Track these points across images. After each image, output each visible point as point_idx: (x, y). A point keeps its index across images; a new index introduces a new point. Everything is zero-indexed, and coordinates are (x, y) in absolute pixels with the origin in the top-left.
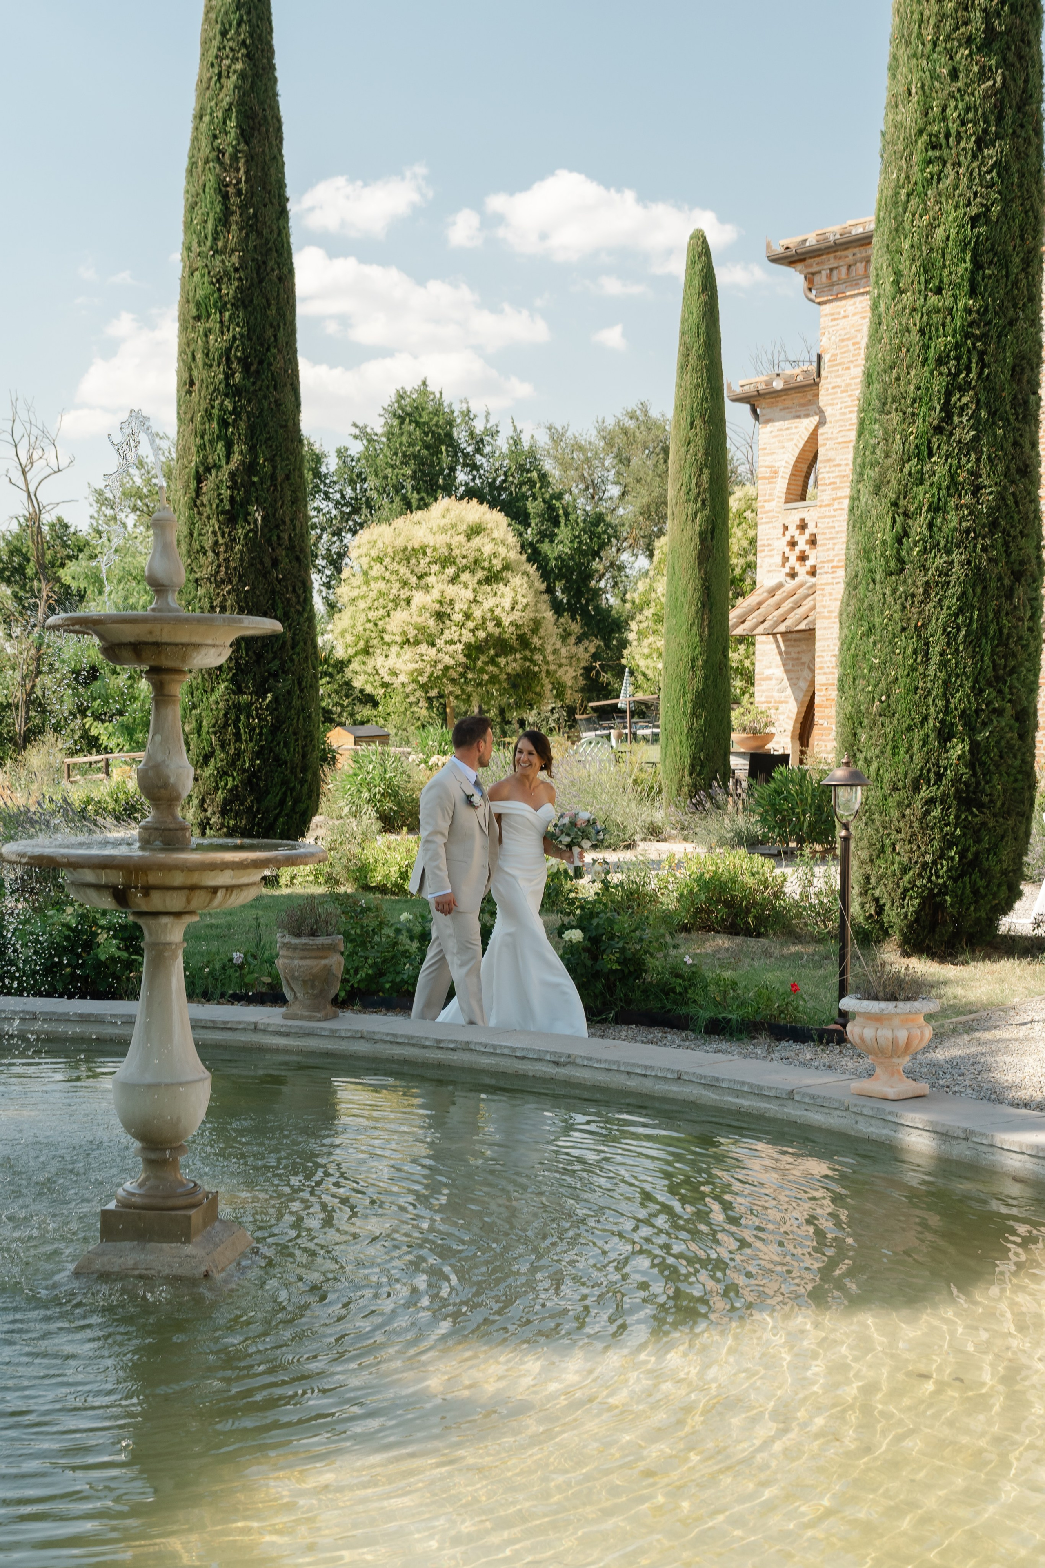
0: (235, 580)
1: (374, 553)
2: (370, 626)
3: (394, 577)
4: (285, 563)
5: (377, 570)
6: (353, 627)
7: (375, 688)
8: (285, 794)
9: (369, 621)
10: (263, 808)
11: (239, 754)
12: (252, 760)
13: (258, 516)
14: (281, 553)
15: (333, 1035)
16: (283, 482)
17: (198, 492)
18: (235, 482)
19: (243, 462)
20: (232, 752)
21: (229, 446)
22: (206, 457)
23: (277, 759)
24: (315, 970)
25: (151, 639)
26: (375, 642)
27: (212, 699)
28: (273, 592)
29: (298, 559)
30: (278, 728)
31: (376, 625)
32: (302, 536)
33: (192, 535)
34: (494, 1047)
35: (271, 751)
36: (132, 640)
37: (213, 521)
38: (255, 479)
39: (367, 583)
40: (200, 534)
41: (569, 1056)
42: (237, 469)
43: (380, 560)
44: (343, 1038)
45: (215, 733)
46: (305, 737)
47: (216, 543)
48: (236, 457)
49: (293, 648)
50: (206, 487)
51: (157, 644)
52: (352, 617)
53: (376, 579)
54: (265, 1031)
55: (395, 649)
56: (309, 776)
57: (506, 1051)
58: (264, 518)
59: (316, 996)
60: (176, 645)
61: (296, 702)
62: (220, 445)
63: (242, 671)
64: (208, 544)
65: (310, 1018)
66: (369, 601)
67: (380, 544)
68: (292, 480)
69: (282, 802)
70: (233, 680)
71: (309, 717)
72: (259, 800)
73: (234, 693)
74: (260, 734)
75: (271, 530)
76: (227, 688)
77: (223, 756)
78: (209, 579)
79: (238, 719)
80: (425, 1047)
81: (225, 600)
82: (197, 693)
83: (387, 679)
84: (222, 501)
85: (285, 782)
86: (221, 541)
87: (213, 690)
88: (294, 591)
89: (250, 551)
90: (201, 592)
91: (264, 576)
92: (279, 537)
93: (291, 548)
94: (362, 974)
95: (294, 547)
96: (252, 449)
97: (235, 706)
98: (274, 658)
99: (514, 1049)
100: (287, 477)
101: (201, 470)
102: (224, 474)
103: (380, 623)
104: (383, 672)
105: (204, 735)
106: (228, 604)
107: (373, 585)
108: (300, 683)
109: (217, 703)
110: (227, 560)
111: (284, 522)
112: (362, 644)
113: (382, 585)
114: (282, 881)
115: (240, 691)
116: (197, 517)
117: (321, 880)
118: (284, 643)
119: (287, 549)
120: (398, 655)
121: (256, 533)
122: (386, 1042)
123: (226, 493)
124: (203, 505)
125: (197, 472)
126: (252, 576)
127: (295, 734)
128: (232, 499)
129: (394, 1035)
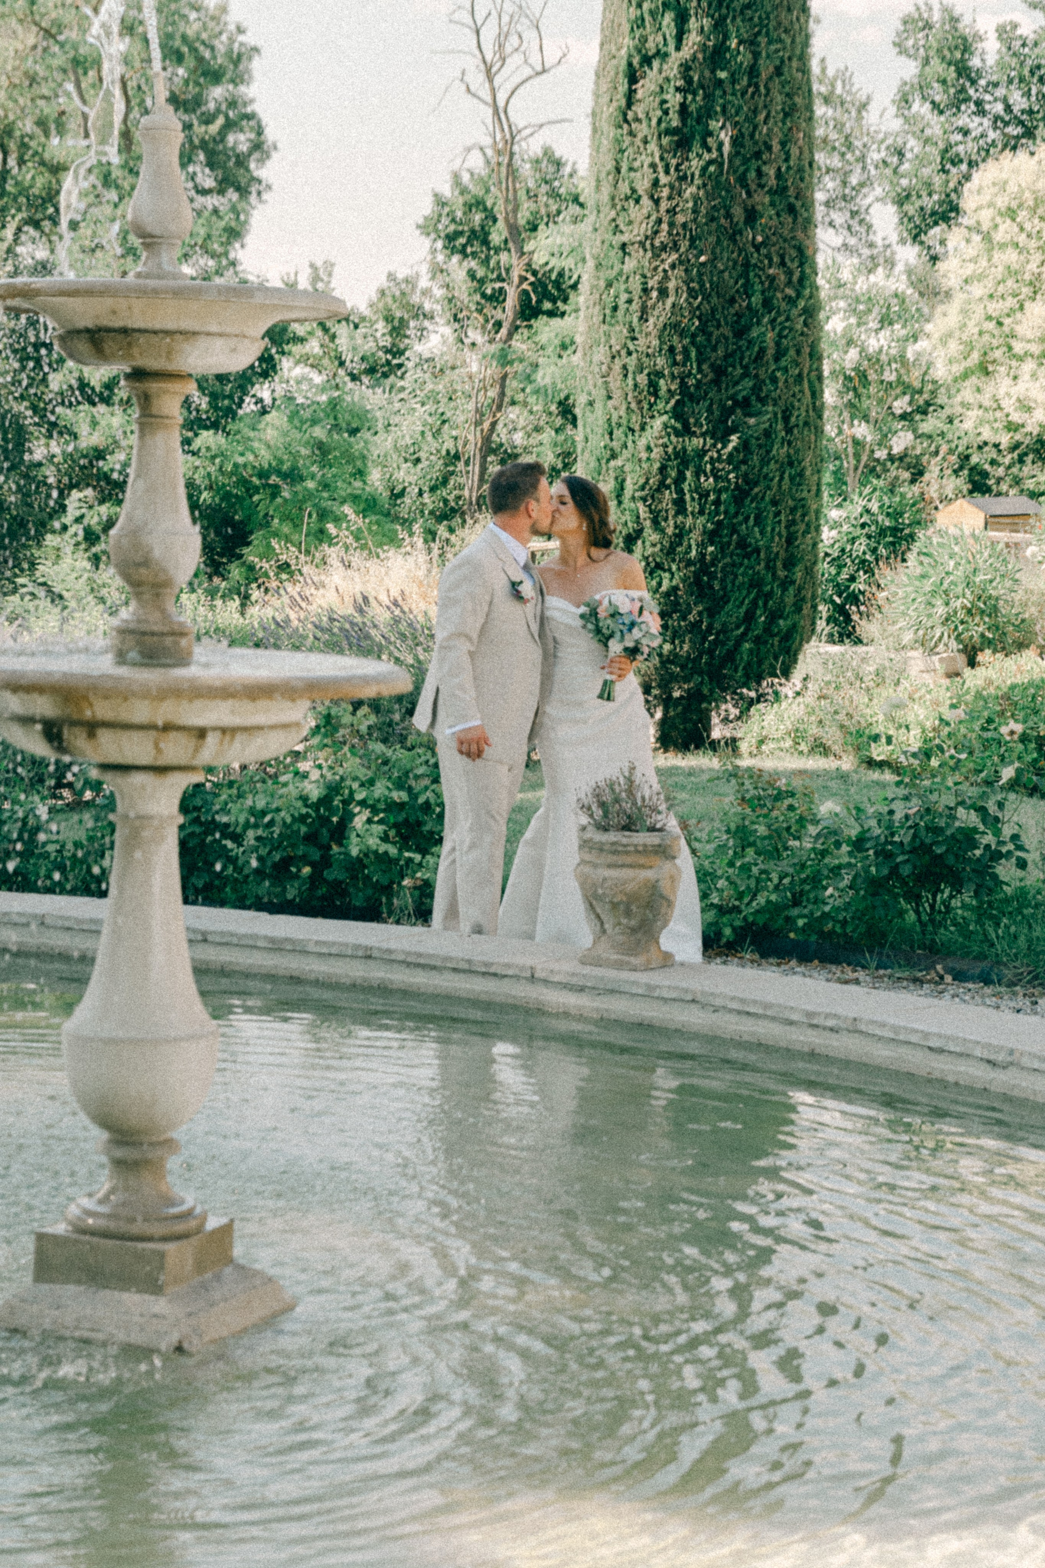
0: (684, 245)
1: (1002, 202)
2: (991, 326)
3: (1033, 244)
4: (768, 217)
5: (1005, 230)
6: (963, 327)
7: (996, 431)
8: (754, 602)
9: (989, 318)
10: (717, 626)
11: (681, 534)
12: (702, 545)
13: (725, 137)
14: (762, 199)
15: (649, 994)
16: (770, 78)
17: (630, 98)
18: (689, 81)
19: (704, 47)
20: (670, 531)
21: (682, 19)
22: (644, 40)
23: (742, 544)
24: (630, 887)
25: (118, 323)
26: (998, 354)
27: (642, 443)
28: (747, 265)
29: (791, 210)
30: (747, 493)
31: (1000, 324)
32: (800, 170)
33: (618, 170)
34: (896, 1029)
35: (734, 530)
36: (90, 325)
37: (653, 147)
38: (723, 75)
39: (990, 250)
40: (631, 169)
41: (1011, 1052)
42: (694, 58)
43: (1011, 213)
44: (665, 1000)
45: (644, 499)
46: (793, 510)
47: (656, 183)
48: (693, 39)
49: (777, 359)
50: (646, 87)
51: (125, 331)
52: (964, 312)
53: (1002, 246)
54: (545, 982)
55: (1029, 366)
56: (798, 574)
57: (914, 1039)
58: (734, 142)
59: (634, 931)
60: (155, 332)
61: (780, 451)
62: (668, 19)
63: (691, 397)
64: (643, 185)
65: (619, 965)
66: (990, 284)
67: (1012, 188)
68: (786, 76)
69: (749, 617)
70: (678, 413)
71: (801, 474)
72: (712, 613)
73: (678, 434)
74: (717, 503)
75: (746, 161)
76: (665, 426)
77: (655, 537)
78: (642, 244)
79: (680, 479)
80: (791, 1023)
81: (666, 278)
82: (618, 433)
83: (1016, 417)
84: (666, 112)
85: (756, 583)
86: (664, 179)
87: (643, 429)
88: (783, 264)
89: (709, 196)
90: (630, 264)
91: (733, 239)
92: (760, 173)
93: (780, 191)
94: (761, 900)
95: (785, 189)
96: (719, 25)
97: (677, 454)
98: (745, 375)
99: (926, 1035)
100: (778, 71)
101: (636, 61)
102: (672, 67)
103: (1007, 321)
104: (1008, 405)
105: (627, 503)
106: (671, 285)
107: (997, 255)
108: (786, 419)
109: (649, 449)
110: (672, 211)
111: (769, 148)
112: (975, 356)
113: (1011, 257)
114: (743, 747)
115: (686, 431)
116: (627, 140)
117: (803, 747)
118: (762, 351)
119: (771, 192)
120: (1034, 376)
121: (721, 165)
122: (731, 1011)
123: (674, 100)
124: (637, 120)
125: (630, 65)
126: (712, 239)
127: (774, 503)
128: (683, 109)
129: (743, 1001)
